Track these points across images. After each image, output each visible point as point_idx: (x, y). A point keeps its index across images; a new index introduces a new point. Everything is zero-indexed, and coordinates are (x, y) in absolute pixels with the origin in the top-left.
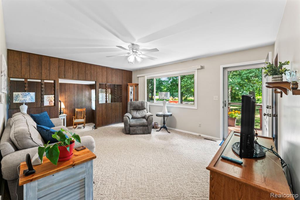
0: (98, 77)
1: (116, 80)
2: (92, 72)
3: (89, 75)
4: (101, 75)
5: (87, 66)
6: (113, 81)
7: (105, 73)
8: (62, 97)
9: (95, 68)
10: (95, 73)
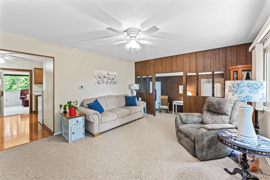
0: (185, 66)
1: (212, 66)
2: (178, 63)
3: (175, 67)
4: (189, 63)
5: (173, 59)
6: (207, 68)
7: (194, 60)
8: (192, 87)
9: (181, 58)
10: (182, 63)
